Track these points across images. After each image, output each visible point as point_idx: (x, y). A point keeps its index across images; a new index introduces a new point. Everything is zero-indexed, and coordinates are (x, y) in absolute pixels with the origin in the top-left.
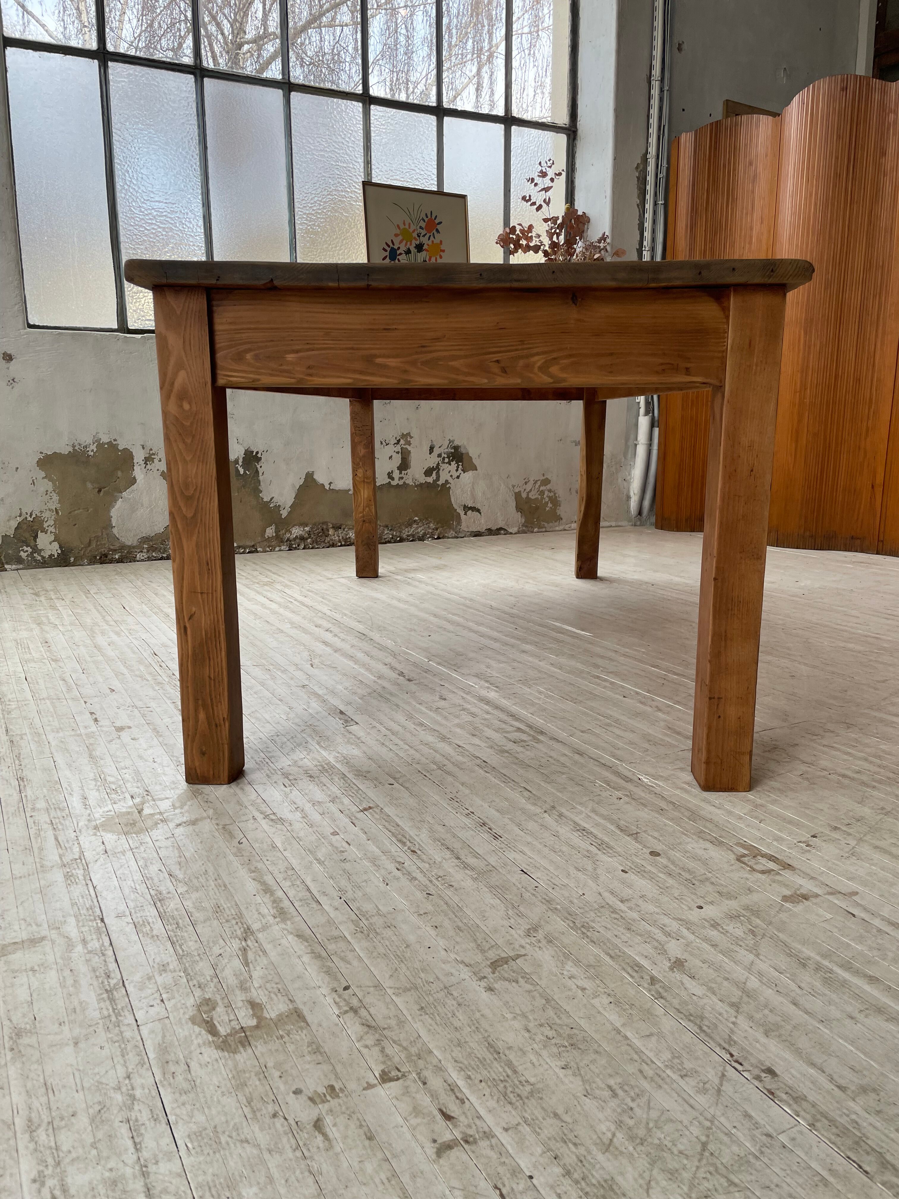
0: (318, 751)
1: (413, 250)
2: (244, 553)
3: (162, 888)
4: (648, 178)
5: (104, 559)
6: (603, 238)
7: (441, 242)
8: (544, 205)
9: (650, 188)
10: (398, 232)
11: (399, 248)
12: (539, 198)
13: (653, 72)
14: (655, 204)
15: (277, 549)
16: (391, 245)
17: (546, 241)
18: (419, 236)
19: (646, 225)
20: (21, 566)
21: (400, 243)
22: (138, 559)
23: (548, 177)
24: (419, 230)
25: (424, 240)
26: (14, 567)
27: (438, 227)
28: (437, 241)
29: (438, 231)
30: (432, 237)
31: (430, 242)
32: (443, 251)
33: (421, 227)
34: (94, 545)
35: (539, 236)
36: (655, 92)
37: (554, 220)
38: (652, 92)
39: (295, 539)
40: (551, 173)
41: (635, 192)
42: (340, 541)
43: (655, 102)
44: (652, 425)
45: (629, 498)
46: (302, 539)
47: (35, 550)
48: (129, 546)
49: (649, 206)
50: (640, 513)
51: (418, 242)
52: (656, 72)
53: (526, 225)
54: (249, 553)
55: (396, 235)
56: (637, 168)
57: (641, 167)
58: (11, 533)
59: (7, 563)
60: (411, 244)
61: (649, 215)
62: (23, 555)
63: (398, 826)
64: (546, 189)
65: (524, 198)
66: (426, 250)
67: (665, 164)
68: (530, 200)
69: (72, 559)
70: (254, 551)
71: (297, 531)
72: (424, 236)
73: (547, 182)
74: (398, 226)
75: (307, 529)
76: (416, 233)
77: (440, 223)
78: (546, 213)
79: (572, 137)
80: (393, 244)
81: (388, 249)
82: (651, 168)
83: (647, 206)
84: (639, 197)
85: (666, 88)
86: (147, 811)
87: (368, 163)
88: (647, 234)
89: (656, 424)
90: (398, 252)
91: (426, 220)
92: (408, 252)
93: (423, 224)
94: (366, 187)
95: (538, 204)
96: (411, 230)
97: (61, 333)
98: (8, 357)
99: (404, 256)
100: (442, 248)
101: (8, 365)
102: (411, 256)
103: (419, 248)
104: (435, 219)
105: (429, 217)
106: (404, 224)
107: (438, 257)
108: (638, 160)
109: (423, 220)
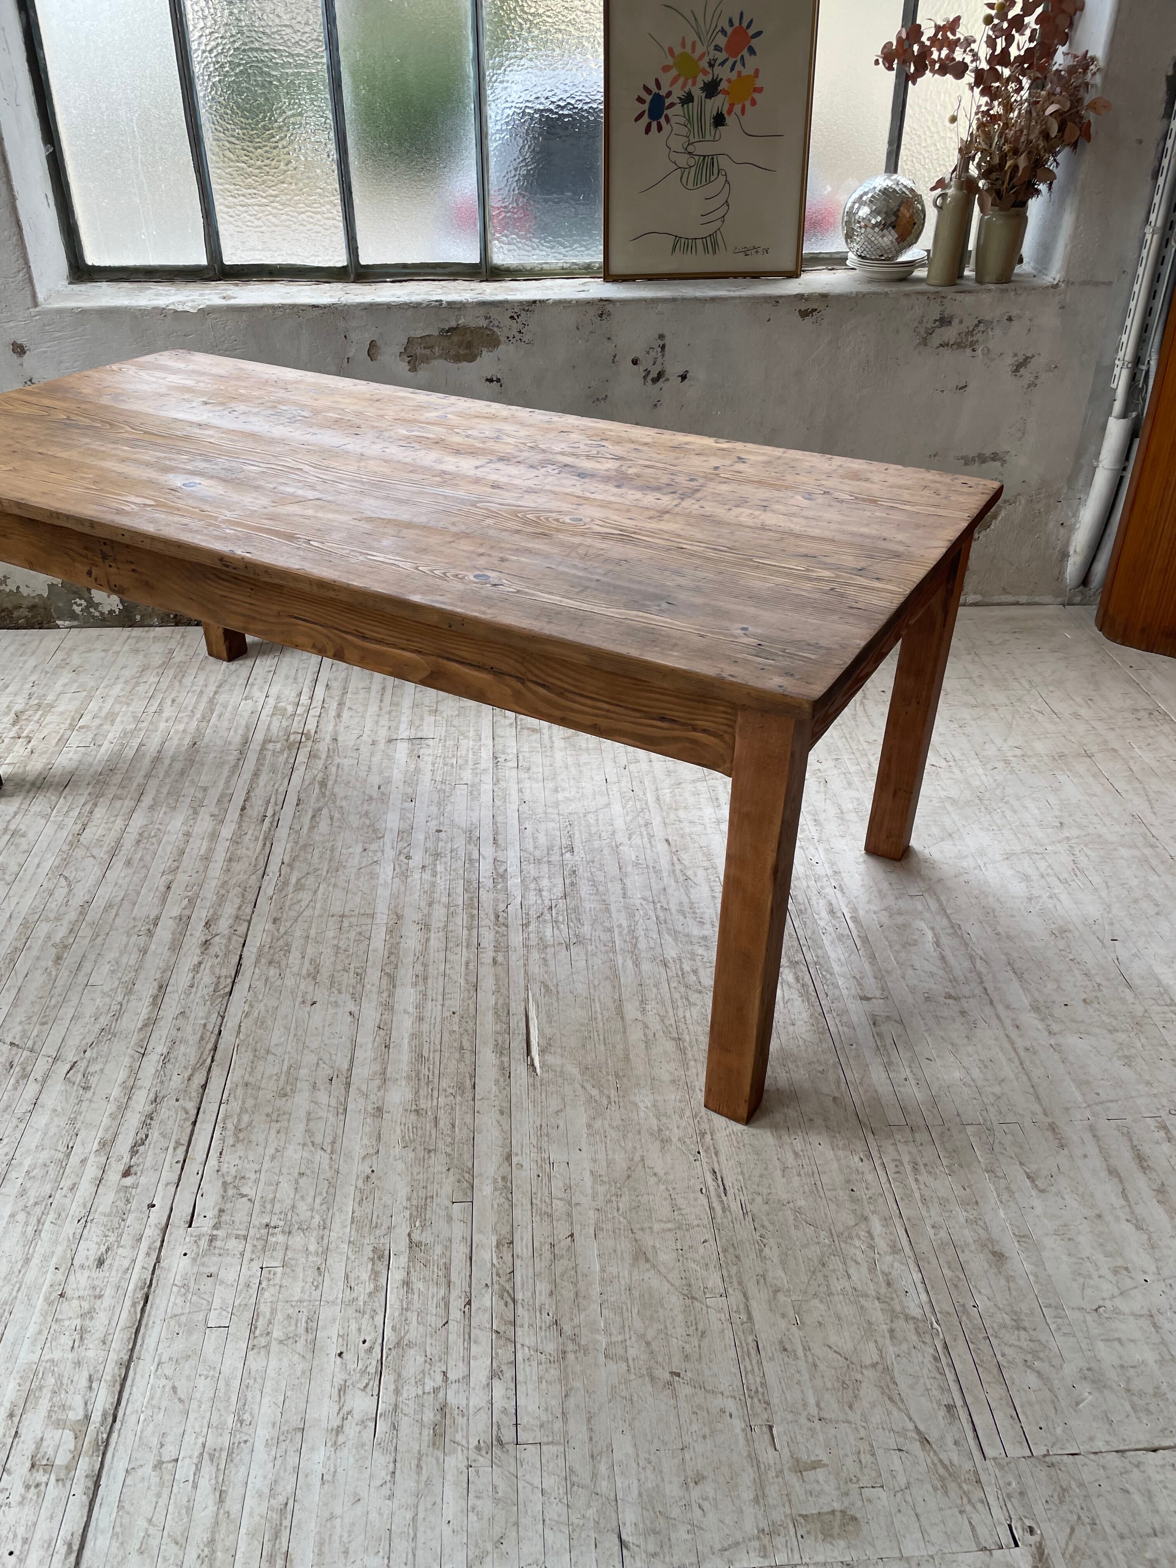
1: (697, 93)
5: (179, 618)
7: (757, 72)
10: (670, 61)
11: (669, 94)
16: (654, 89)
18: (711, 65)
20: (76, 623)
21: (675, 81)
24: (713, 54)
25: (723, 73)
26: (67, 623)
27: (754, 43)
28: (748, 71)
29: (752, 51)
30: (738, 64)
31: (734, 76)
32: (759, 90)
33: (717, 48)
44: (1135, 433)
45: (1064, 555)
47: (91, 603)
50: (1085, 580)
51: (709, 78)
55: (666, 69)
58: (57, 581)
59: (59, 619)
60: (694, 84)
62: (77, 609)
66: (726, 92)
69: (138, 617)
72: (722, 64)
74: (671, 50)
76: (706, 59)
77: (759, 34)
80: (659, 87)
81: (648, 98)
90: (668, 102)
91: (729, 30)
92: (688, 99)
93: (721, 41)
96: (696, 56)
97: (84, 312)
98: (19, 350)
99: (678, 109)
100: (758, 83)
101: (19, 360)
102: (694, 107)
103: (711, 89)
104: (749, 26)
105: (736, 23)
106: (683, 45)
107: (748, 104)
109: (724, 32)
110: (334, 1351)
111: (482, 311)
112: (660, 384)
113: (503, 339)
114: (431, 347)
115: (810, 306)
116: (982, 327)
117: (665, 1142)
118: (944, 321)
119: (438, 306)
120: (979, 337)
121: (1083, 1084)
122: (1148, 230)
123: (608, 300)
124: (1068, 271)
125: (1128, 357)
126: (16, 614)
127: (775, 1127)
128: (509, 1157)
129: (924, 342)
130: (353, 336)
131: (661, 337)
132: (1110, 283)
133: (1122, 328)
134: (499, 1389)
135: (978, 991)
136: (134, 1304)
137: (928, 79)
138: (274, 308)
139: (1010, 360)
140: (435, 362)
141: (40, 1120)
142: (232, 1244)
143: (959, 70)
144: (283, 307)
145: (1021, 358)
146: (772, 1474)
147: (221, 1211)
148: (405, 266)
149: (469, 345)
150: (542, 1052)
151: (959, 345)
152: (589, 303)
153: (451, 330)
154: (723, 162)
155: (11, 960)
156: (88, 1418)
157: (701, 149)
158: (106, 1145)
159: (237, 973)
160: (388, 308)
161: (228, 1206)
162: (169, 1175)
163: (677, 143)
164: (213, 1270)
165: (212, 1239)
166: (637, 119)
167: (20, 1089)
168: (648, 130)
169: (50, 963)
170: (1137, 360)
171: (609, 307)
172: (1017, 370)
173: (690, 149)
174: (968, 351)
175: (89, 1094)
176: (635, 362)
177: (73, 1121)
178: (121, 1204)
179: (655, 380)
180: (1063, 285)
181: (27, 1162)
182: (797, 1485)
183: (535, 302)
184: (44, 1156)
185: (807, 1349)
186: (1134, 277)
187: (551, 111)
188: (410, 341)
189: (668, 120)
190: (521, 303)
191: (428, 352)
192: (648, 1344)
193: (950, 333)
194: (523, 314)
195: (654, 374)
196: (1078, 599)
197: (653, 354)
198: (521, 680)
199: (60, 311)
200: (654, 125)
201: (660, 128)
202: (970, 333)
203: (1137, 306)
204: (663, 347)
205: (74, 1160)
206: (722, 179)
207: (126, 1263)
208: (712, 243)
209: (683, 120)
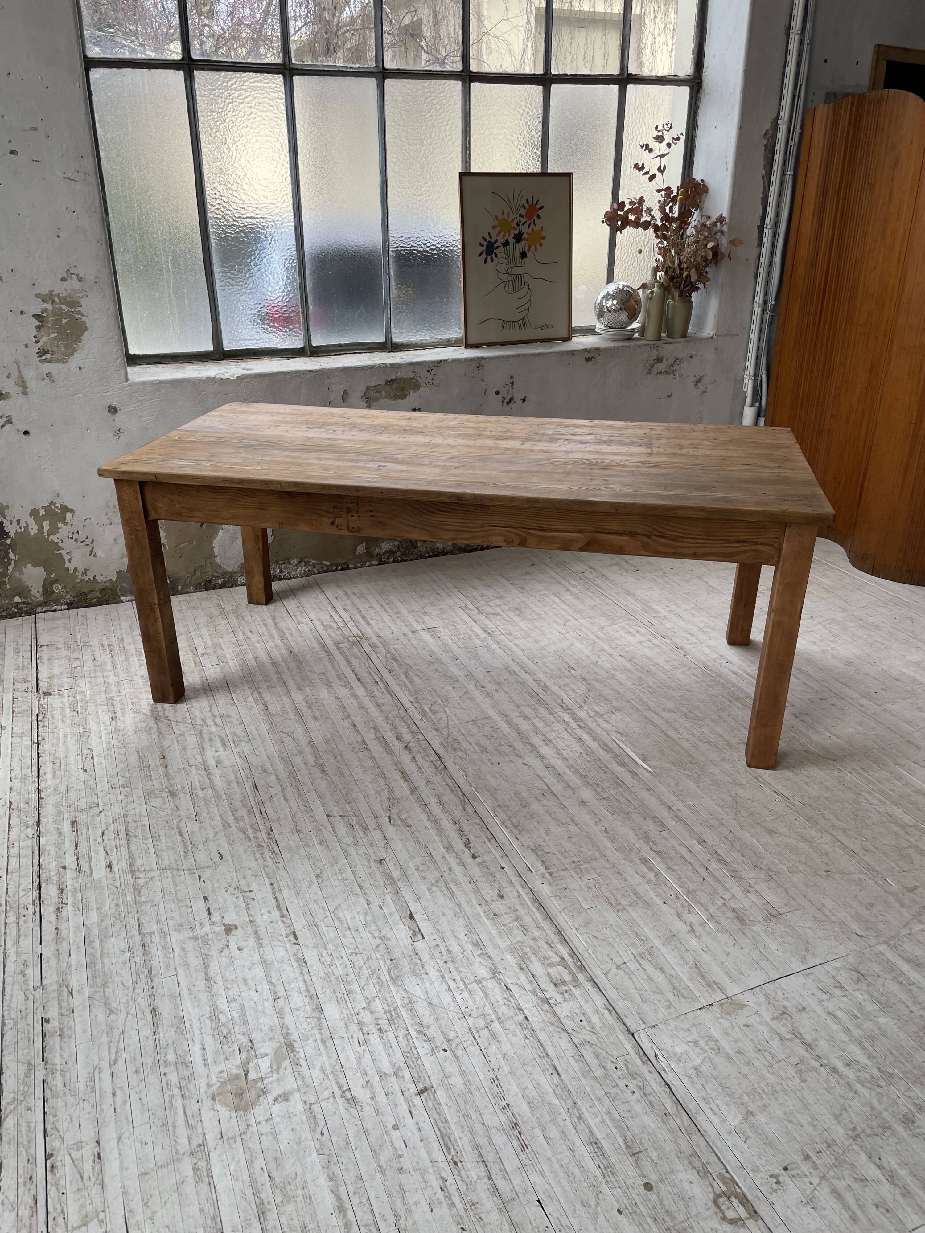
0: (388, 986)
1: (511, 240)
2: (336, 570)
3: (263, 1196)
4: (778, 147)
5: (208, 585)
6: (720, 221)
7: (542, 228)
8: (659, 174)
9: (778, 157)
11: (496, 241)
12: (652, 166)
13: (793, 24)
14: (783, 175)
15: (367, 564)
16: (488, 239)
17: (658, 215)
18: (518, 225)
19: (770, 199)
21: (498, 233)
22: (239, 582)
23: (665, 143)
24: (519, 219)
25: (524, 229)
27: (540, 212)
28: (537, 228)
29: (539, 217)
30: (532, 224)
31: (530, 230)
32: (544, 238)
33: (521, 216)
34: (198, 573)
35: (649, 210)
36: (793, 47)
37: (668, 190)
38: (790, 47)
39: (384, 554)
40: (668, 139)
41: (761, 162)
42: (427, 552)
43: (792, 59)
44: (758, 415)
46: (391, 552)
48: (231, 573)
49: (775, 178)
51: (517, 232)
52: (797, 23)
53: (636, 199)
54: (341, 570)
55: (494, 227)
56: (765, 134)
57: (771, 133)
58: (125, 568)
59: (123, 596)
60: (509, 235)
61: (774, 189)
63: (446, 1121)
64: (662, 156)
65: (636, 166)
66: (526, 240)
67: (798, 130)
68: (643, 168)
69: (180, 588)
70: (346, 568)
71: (386, 546)
72: (524, 224)
73: (663, 148)
74: (496, 217)
75: (396, 543)
76: (515, 222)
77: (542, 208)
78: (660, 182)
79: (696, 88)
80: (491, 238)
81: (485, 244)
82: (781, 135)
83: (773, 178)
84: (765, 168)
85: (807, 41)
86: (252, 1076)
87: (466, 149)
88: (771, 210)
89: (762, 413)
90: (496, 245)
91: (527, 206)
92: (506, 244)
93: (523, 211)
94: (464, 178)
95: (651, 174)
96: (510, 220)
97: (160, 382)
98: (113, 410)
99: (501, 249)
100: (543, 235)
101: (113, 417)
102: (510, 248)
103: (518, 238)
104: (537, 204)
105: (530, 202)
106: (503, 214)
107: (538, 245)
108: (768, 126)
109: (524, 207)
110: (660, 903)
111: (411, 368)
112: (511, 405)
113: (422, 384)
114: (380, 392)
115: (591, 355)
116: (678, 362)
117: (741, 785)
118: (659, 360)
119: (384, 367)
120: (676, 367)
121: (909, 723)
122: (756, 305)
123: (482, 358)
124: (717, 330)
125: (752, 373)
126: (89, 596)
127: (787, 768)
128: (670, 808)
129: (649, 372)
130: (333, 388)
131: (512, 377)
132: (738, 335)
133: (746, 359)
134: (753, 897)
135: (832, 694)
136: (538, 909)
137: (629, 230)
138: (284, 373)
139: (692, 379)
140: (382, 401)
141: (398, 846)
142: (563, 873)
143: (646, 226)
144: (291, 372)
145: (698, 378)
146: (900, 895)
147: (543, 862)
148: (340, 345)
149: (402, 389)
150: (644, 761)
151: (667, 372)
152: (471, 360)
153: (392, 380)
154: (527, 278)
155: (295, 779)
156: (563, 959)
157: (516, 271)
158: (449, 848)
159: (439, 757)
160: (356, 369)
161: (544, 859)
162: (497, 854)
163: (502, 268)
164: (565, 886)
165: (551, 874)
166: (480, 255)
167: (369, 835)
168: (486, 261)
169: (321, 775)
170: (756, 375)
171: (483, 362)
172: (696, 385)
173: (509, 271)
174: (672, 375)
175: (414, 829)
176: (497, 393)
177: (418, 842)
178: (486, 870)
179: (508, 403)
180: (716, 337)
181: (411, 865)
182: (914, 896)
183: (441, 361)
184: (418, 860)
185: (876, 848)
186: (750, 331)
187: (427, 252)
188: (368, 389)
189: (496, 256)
190: (433, 362)
191: (378, 395)
192: (805, 864)
193: (662, 367)
194: (435, 368)
195: (508, 400)
197: (507, 387)
198: (648, 536)
199: (144, 383)
200: (489, 258)
201: (492, 260)
202: (672, 366)
203: (753, 346)
204: (512, 384)
205: (438, 858)
206: (526, 287)
207: (516, 894)
208: (523, 323)
209: (504, 256)
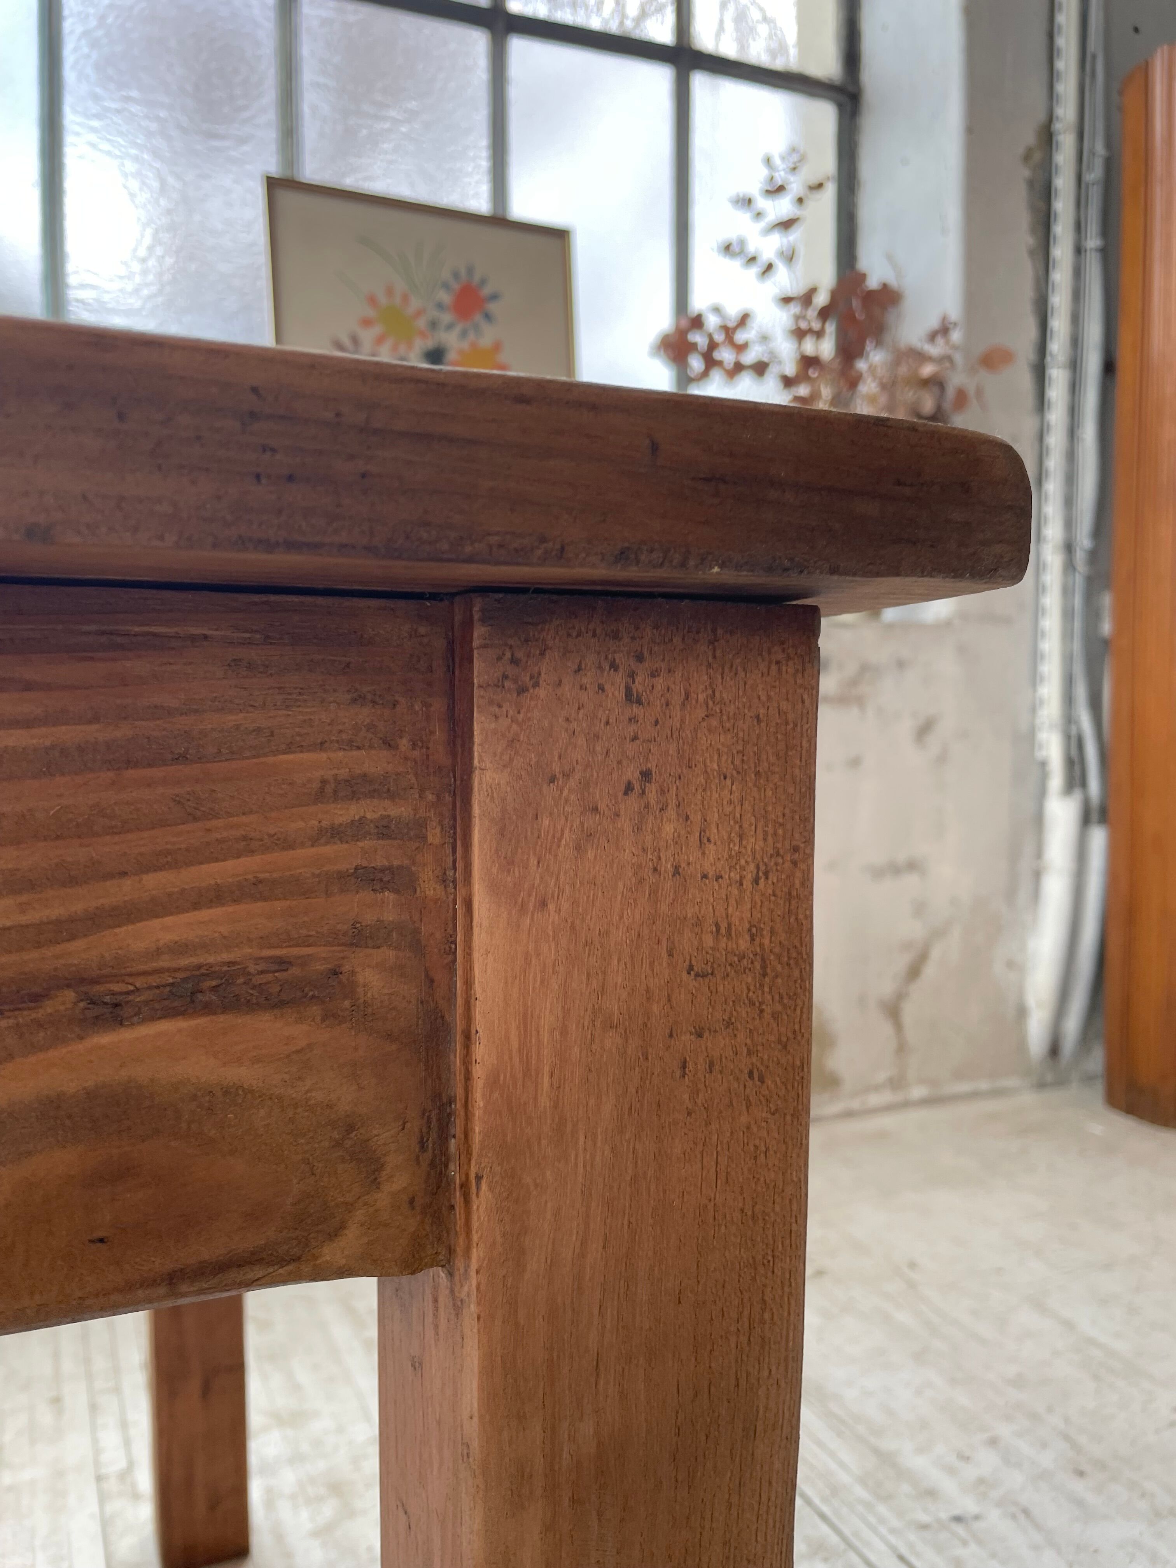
4: (1058, 183)
6: (944, 330)
7: (498, 345)
8: (781, 265)
9: (1063, 206)
10: (370, 313)
12: (765, 246)
14: (1079, 250)
17: (787, 352)
18: (433, 327)
19: (1055, 302)
21: (380, 340)
23: (791, 195)
25: (449, 338)
27: (490, 306)
28: (486, 341)
29: (488, 317)
30: (471, 332)
31: (465, 345)
33: (440, 306)
35: (766, 340)
37: (807, 298)
40: (796, 185)
44: (1086, 821)
45: (1022, 1012)
49: (1061, 253)
50: (1054, 1050)
51: (430, 344)
53: (733, 311)
55: (366, 322)
56: (1027, 157)
57: (1037, 156)
60: (409, 348)
61: (1061, 277)
64: (786, 225)
65: (727, 249)
67: (1100, 148)
68: (742, 251)
72: (448, 328)
73: (783, 207)
74: (372, 298)
76: (424, 318)
78: (786, 282)
79: (849, 107)
82: (1064, 156)
83: (1056, 253)
84: (1033, 231)
88: (1060, 324)
89: (1096, 816)
91: (455, 286)
93: (445, 297)
94: (279, 190)
95: (763, 262)
96: (409, 311)
100: (501, 359)
103: (435, 358)
104: (481, 285)
105: (464, 279)
106: (390, 295)
108: (1029, 137)
109: (446, 286)
116: (867, 675)
120: (865, 689)
125: (1056, 715)
139: (909, 724)
145: (923, 721)
172: (921, 737)
196: (1049, 1078)
202: (856, 682)
